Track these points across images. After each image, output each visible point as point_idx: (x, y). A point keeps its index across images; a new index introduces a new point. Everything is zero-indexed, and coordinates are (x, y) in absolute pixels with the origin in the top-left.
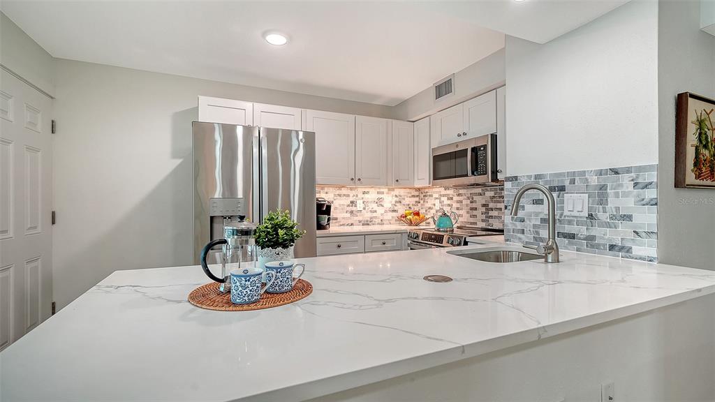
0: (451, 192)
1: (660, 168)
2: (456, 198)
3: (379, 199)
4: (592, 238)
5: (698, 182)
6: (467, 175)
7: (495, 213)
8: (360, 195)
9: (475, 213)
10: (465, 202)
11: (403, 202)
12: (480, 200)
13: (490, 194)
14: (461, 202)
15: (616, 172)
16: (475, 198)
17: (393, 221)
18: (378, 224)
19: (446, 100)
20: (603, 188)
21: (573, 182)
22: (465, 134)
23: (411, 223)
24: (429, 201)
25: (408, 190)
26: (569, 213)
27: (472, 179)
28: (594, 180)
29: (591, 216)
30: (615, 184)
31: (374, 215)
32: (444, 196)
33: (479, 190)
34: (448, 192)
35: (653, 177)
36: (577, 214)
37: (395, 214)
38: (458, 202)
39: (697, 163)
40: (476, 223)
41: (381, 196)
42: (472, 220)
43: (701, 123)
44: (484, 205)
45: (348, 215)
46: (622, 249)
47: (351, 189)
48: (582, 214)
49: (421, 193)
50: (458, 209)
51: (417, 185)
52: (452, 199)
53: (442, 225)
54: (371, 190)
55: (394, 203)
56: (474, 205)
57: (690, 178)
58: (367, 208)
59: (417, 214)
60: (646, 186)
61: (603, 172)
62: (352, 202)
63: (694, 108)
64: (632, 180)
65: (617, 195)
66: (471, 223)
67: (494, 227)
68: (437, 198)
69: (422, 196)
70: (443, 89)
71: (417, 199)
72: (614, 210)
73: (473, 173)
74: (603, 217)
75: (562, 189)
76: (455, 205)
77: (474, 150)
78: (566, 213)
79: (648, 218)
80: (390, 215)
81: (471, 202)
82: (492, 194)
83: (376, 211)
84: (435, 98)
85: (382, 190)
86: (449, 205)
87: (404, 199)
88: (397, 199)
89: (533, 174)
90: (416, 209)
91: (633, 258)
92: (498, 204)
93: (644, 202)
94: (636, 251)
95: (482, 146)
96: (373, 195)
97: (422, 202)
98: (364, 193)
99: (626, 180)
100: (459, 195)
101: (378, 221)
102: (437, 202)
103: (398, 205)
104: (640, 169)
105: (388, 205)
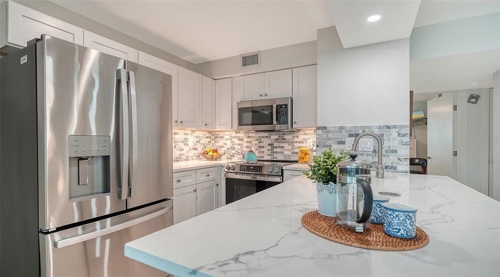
0: (241, 135)
2: (245, 139)
3: (185, 139)
6: (271, 124)
7: (279, 150)
9: (262, 150)
10: (253, 142)
11: (201, 142)
12: (266, 142)
13: (274, 137)
14: (251, 142)
15: (389, 127)
16: (262, 140)
17: (195, 158)
18: (185, 160)
19: (251, 68)
20: (381, 135)
21: (364, 132)
22: (266, 95)
23: (212, 159)
24: (220, 141)
25: (204, 133)
26: (362, 150)
28: (376, 131)
29: (375, 151)
30: (388, 134)
31: (182, 152)
32: (235, 137)
33: (266, 134)
34: (238, 135)
35: (406, 131)
36: (367, 150)
37: (195, 152)
38: (248, 142)
41: (186, 137)
44: (270, 145)
46: (392, 167)
48: (370, 150)
50: (248, 147)
52: (242, 140)
53: (250, 159)
54: (180, 132)
55: (195, 142)
56: (262, 145)
58: (177, 146)
59: (216, 151)
60: (404, 136)
61: (382, 127)
64: (397, 132)
65: (389, 140)
67: (278, 159)
68: (228, 139)
69: (213, 137)
70: (249, 60)
71: (209, 140)
72: (387, 148)
75: (357, 135)
77: (279, 107)
78: (360, 149)
79: (405, 151)
80: (192, 153)
81: (260, 142)
82: (276, 137)
83: (183, 150)
84: (242, 65)
85: (187, 132)
86: (239, 144)
87: (201, 139)
88: (197, 140)
89: (338, 126)
90: (214, 147)
91: (397, 172)
92: (281, 144)
93: (403, 144)
94: (399, 168)
95: (284, 105)
97: (213, 142)
99: (394, 132)
100: (249, 137)
101: (184, 157)
102: (228, 142)
103: (197, 144)
104: (401, 127)
105: (191, 144)
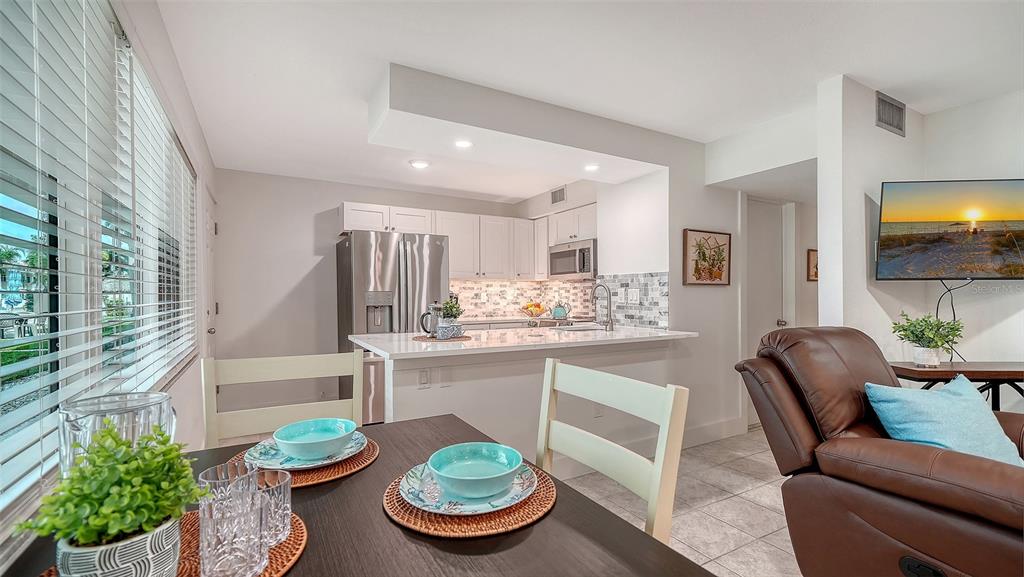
0: (568, 285)
1: (670, 274)
2: (572, 291)
3: (502, 292)
4: (641, 318)
5: (699, 282)
6: (575, 272)
8: (484, 288)
10: (579, 295)
11: (525, 295)
14: (576, 294)
15: (652, 275)
16: (586, 291)
17: (515, 313)
19: (560, 206)
20: (646, 285)
21: (632, 281)
22: (575, 236)
23: (532, 315)
24: (549, 293)
25: (530, 284)
27: (578, 276)
28: (642, 280)
29: (641, 304)
30: (651, 283)
31: (498, 307)
32: (562, 289)
34: (565, 285)
35: (665, 279)
36: (634, 302)
37: (517, 306)
38: (574, 294)
39: (697, 270)
40: (587, 314)
41: (503, 289)
42: (585, 310)
43: (699, 246)
45: (473, 307)
46: (654, 323)
47: (475, 283)
48: (637, 302)
49: (542, 287)
50: (574, 301)
51: (538, 278)
52: (569, 291)
53: (556, 315)
54: (495, 283)
55: (516, 295)
57: (692, 279)
58: (490, 300)
59: (538, 306)
60: (664, 285)
61: (646, 275)
62: (476, 295)
63: (693, 238)
64: (658, 281)
65: (652, 290)
66: (585, 313)
68: (556, 291)
69: (542, 289)
70: (557, 196)
71: (538, 292)
72: (651, 299)
73: (580, 271)
74: (646, 304)
75: (627, 285)
76: (572, 297)
77: (581, 251)
79: (664, 304)
80: (512, 307)
83: (499, 304)
84: (551, 202)
85: (504, 283)
86: (566, 297)
87: (526, 292)
88: (519, 292)
89: (613, 273)
90: (538, 301)
93: (663, 294)
95: (587, 248)
96: (496, 288)
97: (542, 295)
98: (488, 286)
99: (656, 279)
100: (575, 288)
101: (500, 312)
102: (556, 294)
103: (520, 297)
104: (662, 274)
105: (510, 297)
